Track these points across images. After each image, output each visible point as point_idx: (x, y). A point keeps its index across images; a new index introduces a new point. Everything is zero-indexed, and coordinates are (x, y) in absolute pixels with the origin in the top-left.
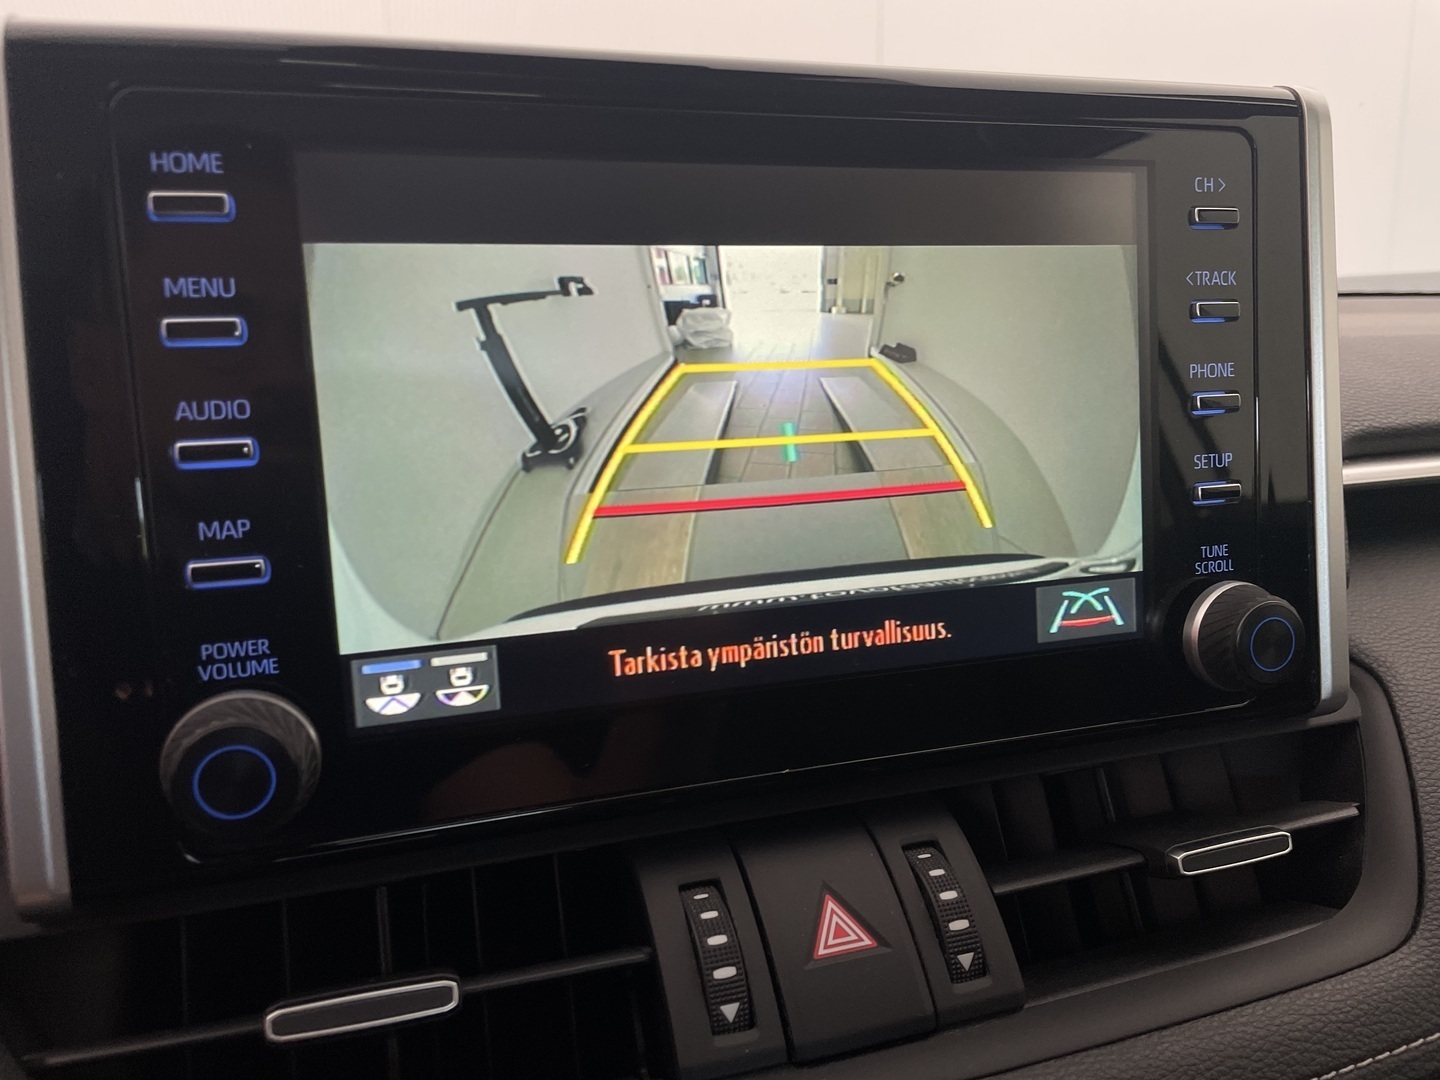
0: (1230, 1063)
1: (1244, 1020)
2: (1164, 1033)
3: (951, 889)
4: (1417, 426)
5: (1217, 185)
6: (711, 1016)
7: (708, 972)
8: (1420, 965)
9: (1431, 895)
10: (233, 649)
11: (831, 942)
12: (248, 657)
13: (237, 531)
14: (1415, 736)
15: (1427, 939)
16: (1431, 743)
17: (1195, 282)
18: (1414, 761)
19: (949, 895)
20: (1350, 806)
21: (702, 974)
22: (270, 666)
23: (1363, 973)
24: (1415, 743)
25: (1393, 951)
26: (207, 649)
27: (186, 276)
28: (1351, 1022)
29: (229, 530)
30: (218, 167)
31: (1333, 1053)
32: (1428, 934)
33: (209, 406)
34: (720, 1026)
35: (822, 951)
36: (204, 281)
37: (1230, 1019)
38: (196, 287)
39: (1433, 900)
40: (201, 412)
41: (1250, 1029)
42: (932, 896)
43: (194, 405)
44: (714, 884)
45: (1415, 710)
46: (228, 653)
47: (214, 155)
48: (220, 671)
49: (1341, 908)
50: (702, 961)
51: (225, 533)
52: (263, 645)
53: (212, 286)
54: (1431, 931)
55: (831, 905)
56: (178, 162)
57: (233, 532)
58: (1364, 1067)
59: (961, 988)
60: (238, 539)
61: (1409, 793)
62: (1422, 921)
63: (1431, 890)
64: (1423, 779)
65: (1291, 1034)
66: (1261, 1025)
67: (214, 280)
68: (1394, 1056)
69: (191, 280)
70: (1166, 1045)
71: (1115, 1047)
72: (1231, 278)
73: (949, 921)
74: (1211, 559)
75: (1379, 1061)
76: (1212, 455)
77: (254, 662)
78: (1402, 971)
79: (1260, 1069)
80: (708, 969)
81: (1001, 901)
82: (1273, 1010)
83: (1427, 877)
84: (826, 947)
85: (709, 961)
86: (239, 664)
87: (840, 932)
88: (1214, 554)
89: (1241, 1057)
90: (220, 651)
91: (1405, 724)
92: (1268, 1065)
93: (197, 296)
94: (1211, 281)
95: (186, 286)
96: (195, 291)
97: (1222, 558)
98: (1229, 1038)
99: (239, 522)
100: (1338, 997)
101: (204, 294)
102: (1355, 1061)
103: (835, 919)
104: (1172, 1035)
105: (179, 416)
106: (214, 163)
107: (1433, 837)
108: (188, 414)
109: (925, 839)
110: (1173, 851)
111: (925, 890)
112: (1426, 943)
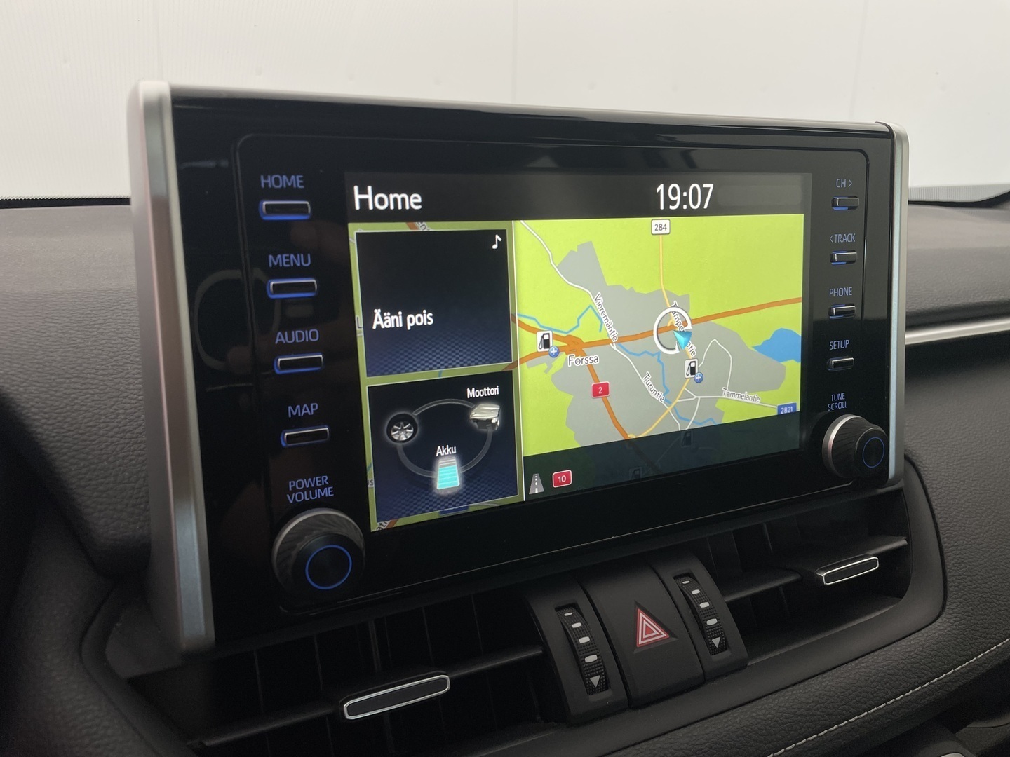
0: (860, 690)
1: (863, 665)
2: (825, 675)
3: (705, 601)
4: (927, 311)
5: (848, 183)
6: (585, 684)
7: (582, 659)
8: (949, 629)
9: (951, 589)
10: (307, 483)
11: (645, 636)
12: (316, 487)
13: (310, 410)
14: (936, 498)
15: (950, 614)
16: (945, 502)
17: (834, 240)
18: (936, 512)
19: (704, 605)
20: (901, 539)
21: (578, 660)
22: (328, 492)
23: (920, 635)
24: (936, 502)
25: (934, 621)
26: (292, 484)
27: (282, 253)
28: (918, 663)
29: (306, 410)
30: (301, 184)
31: (910, 681)
32: (951, 612)
33: (295, 334)
34: (592, 690)
35: (640, 642)
36: (292, 256)
37: (857, 665)
38: (288, 260)
39: (952, 592)
40: (290, 338)
41: (868, 670)
42: (695, 606)
43: (286, 333)
44: (574, 606)
45: (934, 482)
46: (305, 485)
47: (298, 177)
48: (299, 497)
49: (902, 598)
50: (577, 653)
51: (303, 412)
52: (325, 479)
53: (297, 259)
54: (953, 609)
55: (641, 615)
56: (277, 181)
57: (308, 411)
58: (925, 687)
59: (716, 658)
60: (311, 415)
61: (934, 531)
62: (948, 604)
63: (951, 587)
64: (942, 522)
65: (889, 672)
66: (873, 668)
67: (298, 256)
68: (940, 680)
69: (284, 256)
70: (827, 682)
71: (801, 685)
72: (852, 237)
73: (707, 620)
74: (836, 402)
75: (933, 683)
76: (839, 342)
77: (319, 490)
78: (940, 633)
79: (875, 692)
80: (582, 657)
81: (730, 605)
82: (877, 659)
83: (948, 579)
84: (643, 639)
85: (582, 652)
86: (311, 492)
87: (649, 631)
88: (838, 398)
89: (865, 686)
90: (300, 484)
91: (929, 490)
92: (879, 689)
93: (288, 265)
94: (842, 239)
95: (282, 260)
96: (287, 263)
97: (841, 401)
98: (857, 676)
99: (312, 405)
100: (909, 649)
101: (292, 265)
102: (920, 684)
103: (645, 623)
104: (829, 676)
105: (277, 340)
106: (299, 181)
107: (949, 556)
108: (283, 339)
109: (685, 572)
110: (819, 571)
111: (691, 603)
112: (950, 616)
